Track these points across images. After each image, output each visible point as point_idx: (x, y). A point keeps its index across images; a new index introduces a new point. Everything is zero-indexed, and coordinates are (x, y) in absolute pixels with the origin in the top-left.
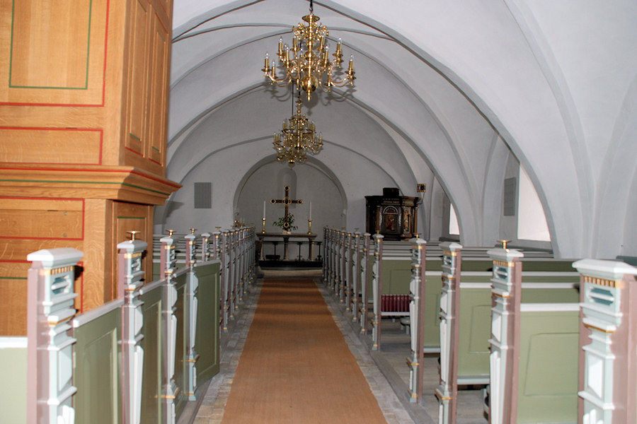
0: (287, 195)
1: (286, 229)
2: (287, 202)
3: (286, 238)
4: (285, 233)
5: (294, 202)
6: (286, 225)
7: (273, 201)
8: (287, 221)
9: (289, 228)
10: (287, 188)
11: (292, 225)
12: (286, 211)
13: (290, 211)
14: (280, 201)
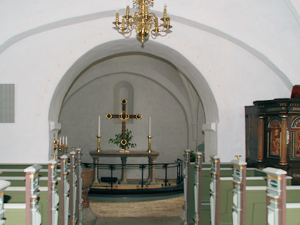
0: (124, 109)
1: (123, 147)
2: (124, 118)
3: (124, 157)
4: (122, 151)
5: (132, 117)
6: (124, 142)
7: (109, 116)
8: (125, 138)
9: (127, 145)
10: (124, 101)
11: (130, 142)
12: (124, 127)
13: (128, 126)
14: (116, 116)
